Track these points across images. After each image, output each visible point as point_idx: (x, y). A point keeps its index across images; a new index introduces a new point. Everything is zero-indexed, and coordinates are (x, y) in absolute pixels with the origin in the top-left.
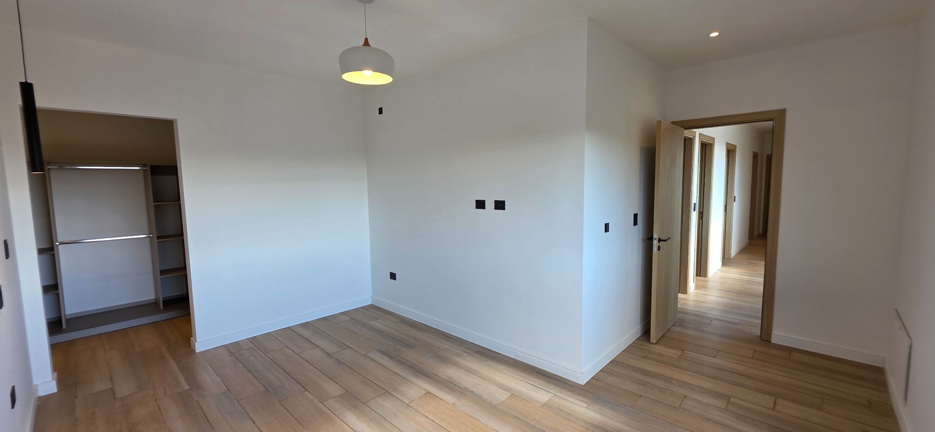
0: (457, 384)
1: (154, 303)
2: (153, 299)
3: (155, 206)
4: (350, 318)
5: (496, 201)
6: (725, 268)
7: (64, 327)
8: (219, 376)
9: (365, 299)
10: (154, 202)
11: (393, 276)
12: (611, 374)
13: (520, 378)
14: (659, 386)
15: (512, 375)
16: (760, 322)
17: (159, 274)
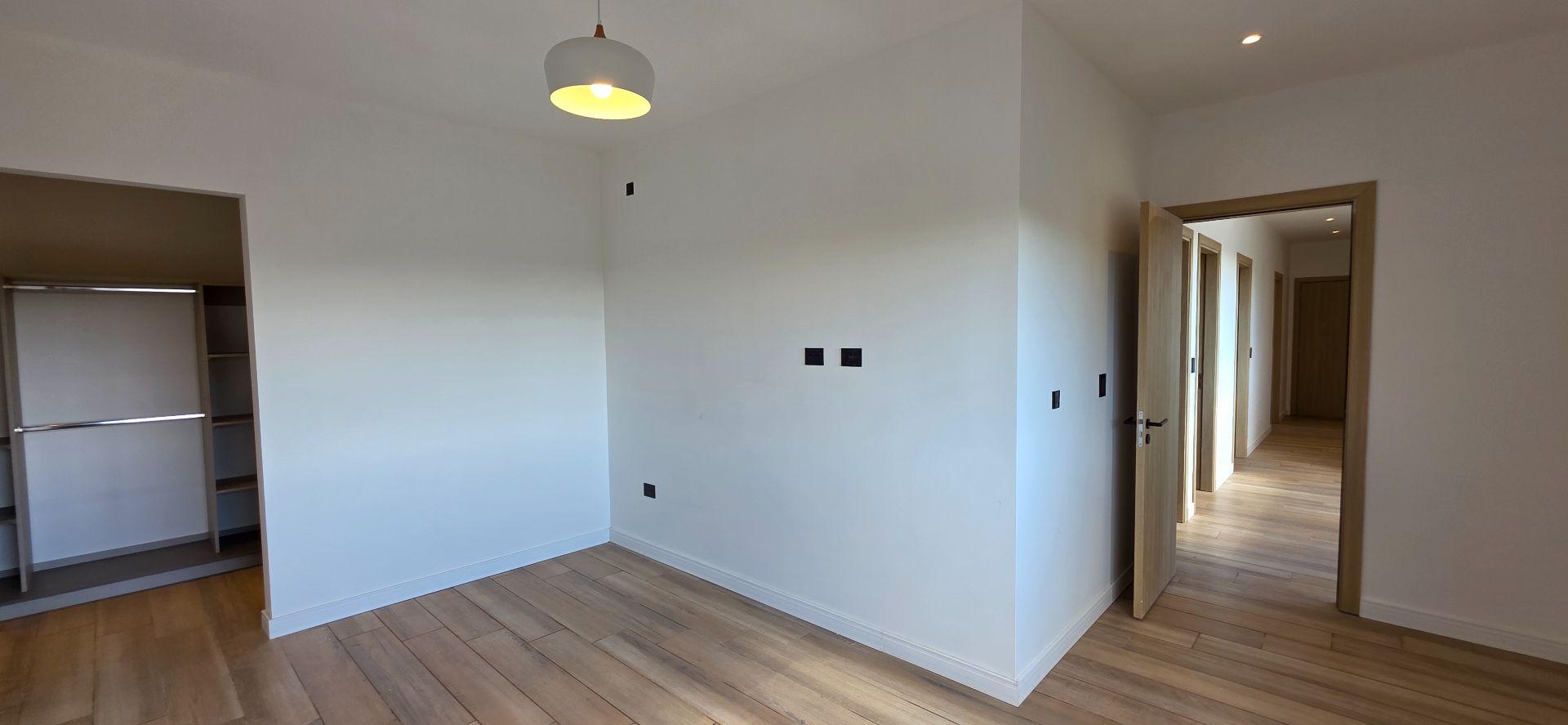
0: (773, 706)
1: (205, 541)
2: (205, 533)
3: (211, 360)
4: (567, 570)
5: (843, 351)
6: (1240, 476)
7: (24, 588)
8: (305, 689)
9: (598, 533)
10: (209, 354)
11: (650, 491)
12: (1069, 684)
13: (895, 692)
14: (1166, 708)
15: (877, 684)
16: (1335, 577)
17: (215, 488)
